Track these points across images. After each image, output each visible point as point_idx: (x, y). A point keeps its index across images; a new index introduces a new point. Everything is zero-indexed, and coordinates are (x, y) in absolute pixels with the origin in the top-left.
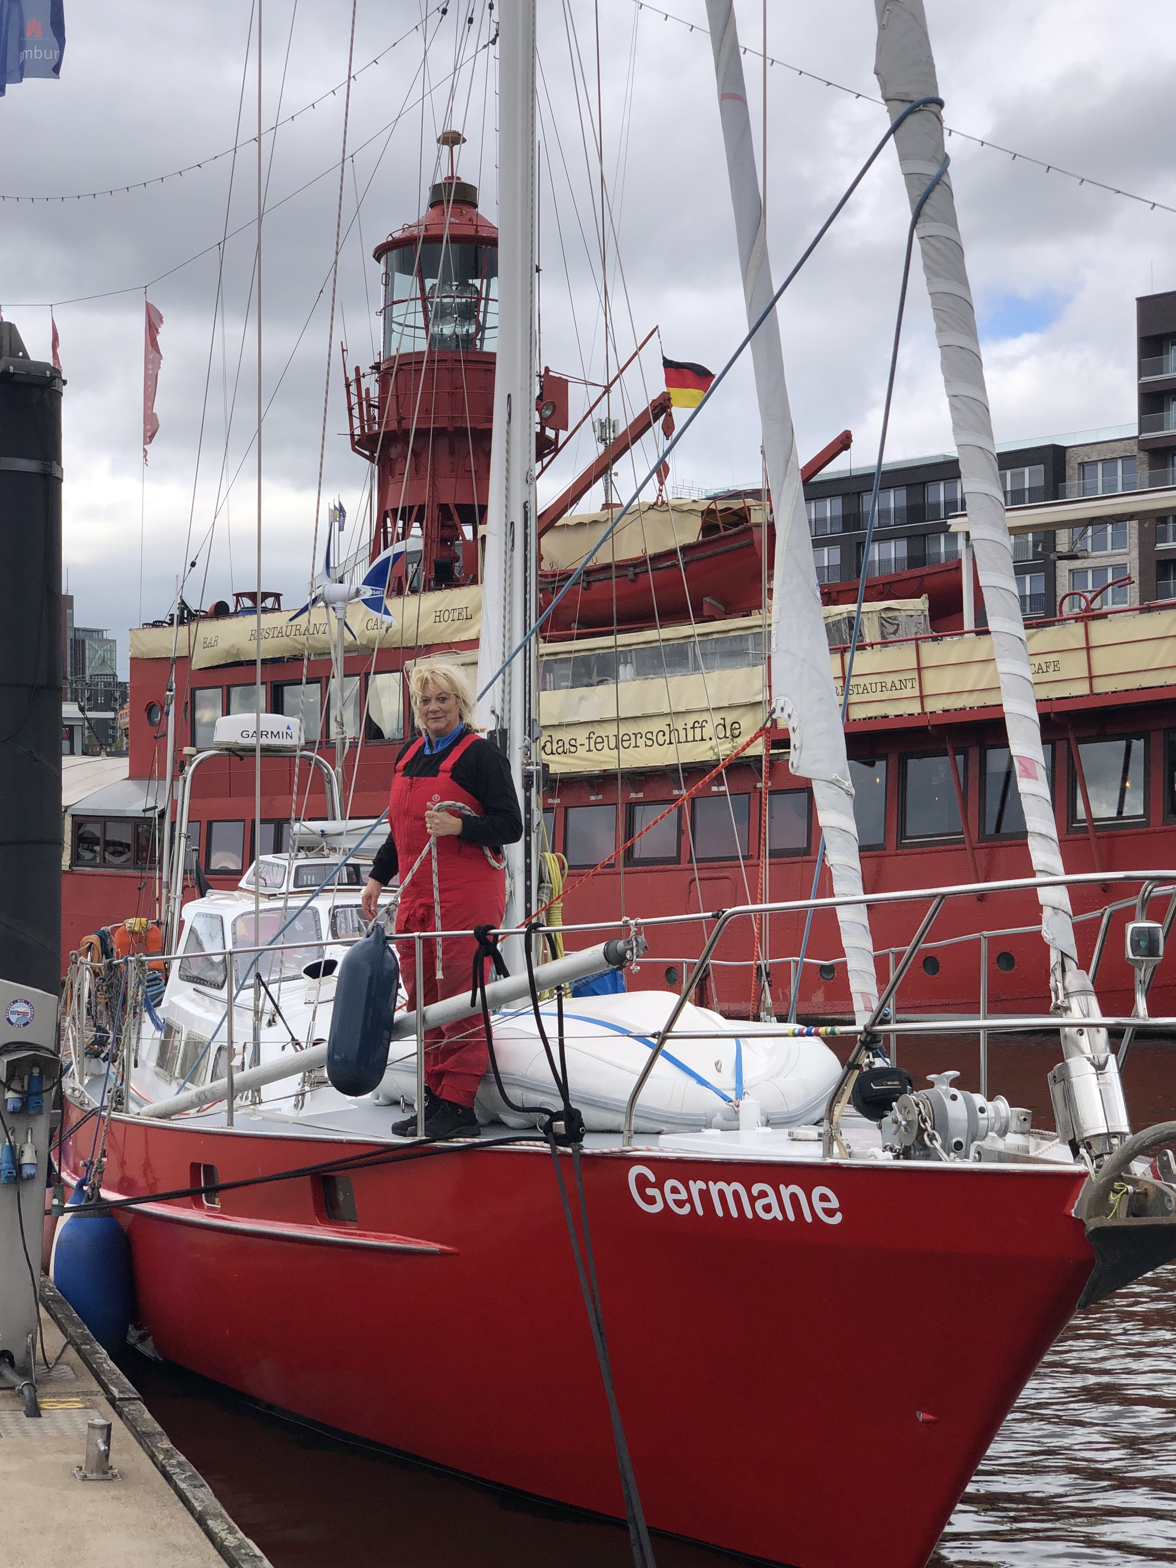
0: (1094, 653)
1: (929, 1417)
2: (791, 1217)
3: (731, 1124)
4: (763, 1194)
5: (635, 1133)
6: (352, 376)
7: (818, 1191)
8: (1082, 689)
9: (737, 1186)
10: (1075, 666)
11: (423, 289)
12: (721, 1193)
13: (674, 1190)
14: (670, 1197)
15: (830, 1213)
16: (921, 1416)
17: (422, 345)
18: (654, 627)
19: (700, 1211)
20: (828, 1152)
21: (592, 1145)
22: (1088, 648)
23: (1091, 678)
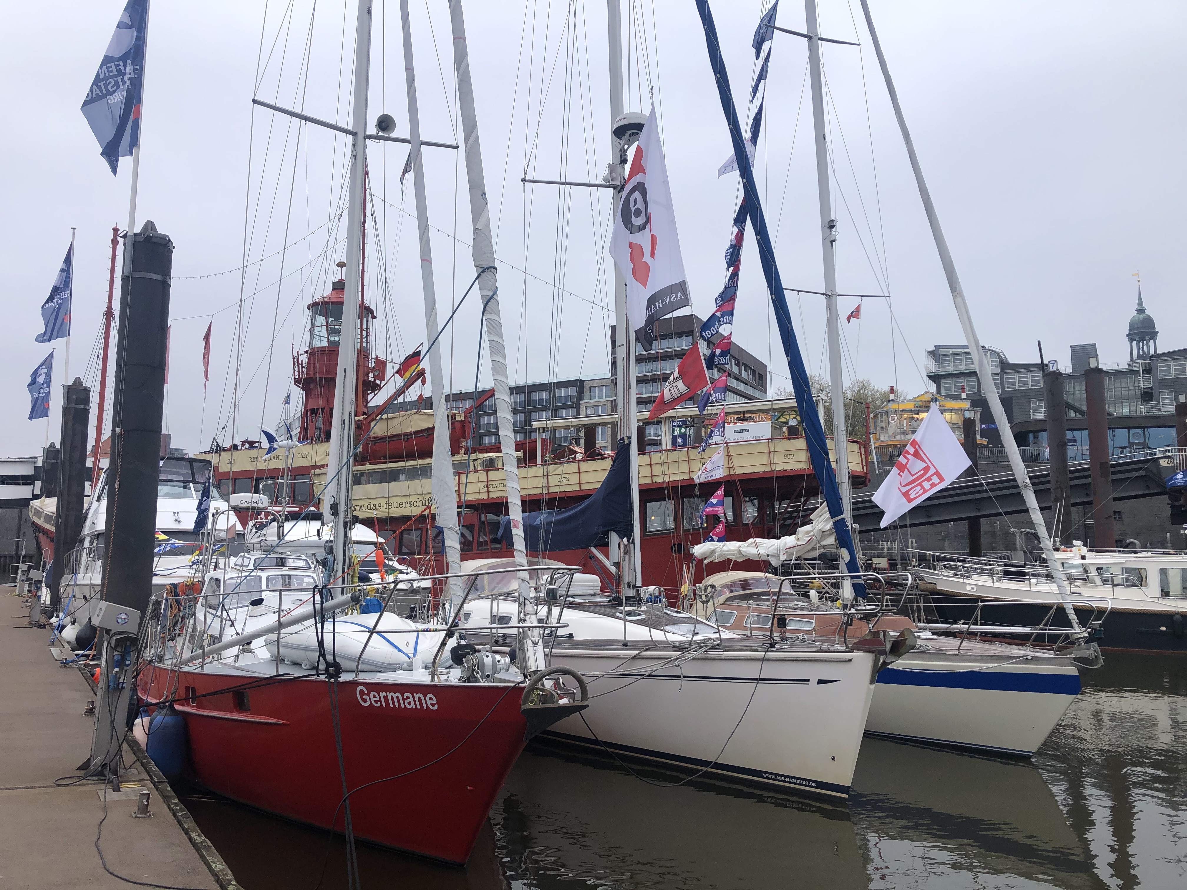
0: (582, 474)
1: (471, 788)
2: (419, 707)
3: (409, 668)
4: (408, 698)
5: (360, 671)
6: (295, 355)
7: (429, 696)
8: (576, 488)
9: (398, 694)
10: (574, 479)
11: (327, 322)
12: (392, 697)
13: (374, 696)
14: (373, 699)
15: (433, 705)
16: (469, 788)
17: (325, 344)
18: (416, 460)
19: (384, 705)
20: (432, 679)
21: (345, 677)
22: (579, 473)
23: (580, 484)
